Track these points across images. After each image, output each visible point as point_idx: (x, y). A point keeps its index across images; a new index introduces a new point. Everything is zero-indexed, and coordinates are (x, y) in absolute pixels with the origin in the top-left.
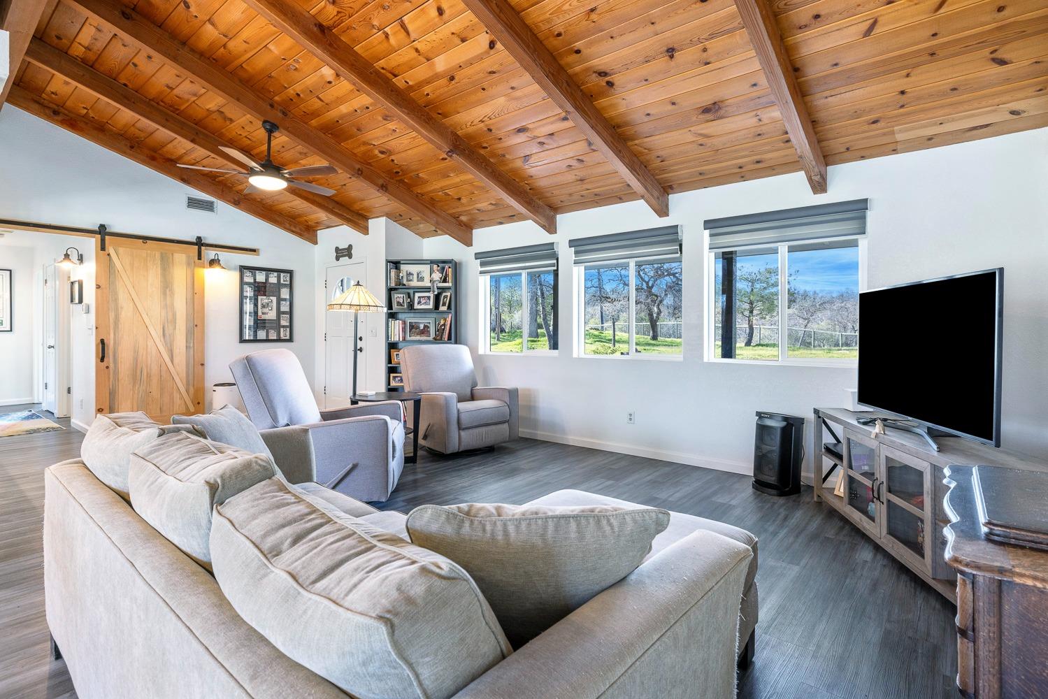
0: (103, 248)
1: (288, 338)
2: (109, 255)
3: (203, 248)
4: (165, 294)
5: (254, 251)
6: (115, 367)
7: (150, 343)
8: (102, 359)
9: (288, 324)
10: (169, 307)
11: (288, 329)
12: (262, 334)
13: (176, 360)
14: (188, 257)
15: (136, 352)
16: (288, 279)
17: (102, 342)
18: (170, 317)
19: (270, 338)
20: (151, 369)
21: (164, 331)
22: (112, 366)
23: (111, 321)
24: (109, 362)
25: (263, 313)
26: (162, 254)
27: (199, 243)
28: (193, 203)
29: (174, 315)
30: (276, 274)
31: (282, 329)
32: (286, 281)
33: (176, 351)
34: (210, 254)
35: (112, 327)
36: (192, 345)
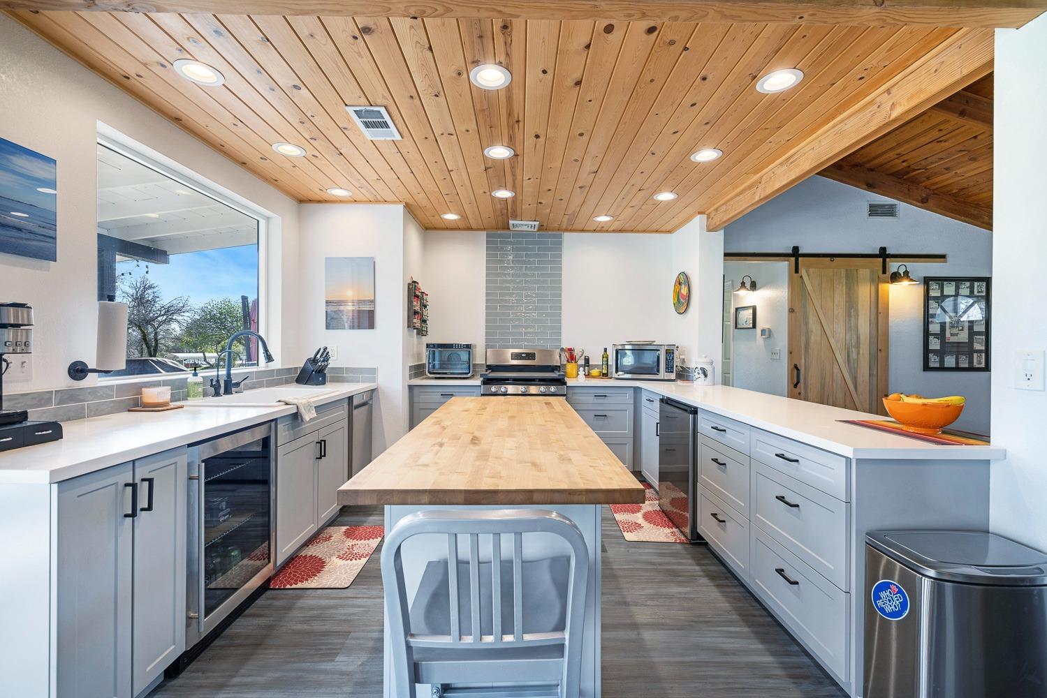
0: (797, 271)
1: (983, 365)
2: (801, 277)
3: (887, 259)
4: (850, 315)
5: (943, 257)
6: (806, 393)
7: (836, 370)
8: (796, 386)
9: (983, 348)
10: (852, 329)
11: (983, 355)
12: (950, 361)
13: (860, 388)
14: (872, 271)
15: (823, 378)
16: (984, 289)
17: (796, 367)
18: (854, 341)
19: (962, 365)
20: (836, 399)
21: (848, 356)
22: (803, 392)
23: (803, 346)
24: (800, 388)
25: (952, 335)
26: (847, 270)
27: (883, 254)
28: (875, 210)
29: (858, 338)
30: (968, 284)
31: (975, 355)
32: (982, 292)
33: (860, 380)
34: (894, 266)
35: (803, 351)
36: (875, 373)
